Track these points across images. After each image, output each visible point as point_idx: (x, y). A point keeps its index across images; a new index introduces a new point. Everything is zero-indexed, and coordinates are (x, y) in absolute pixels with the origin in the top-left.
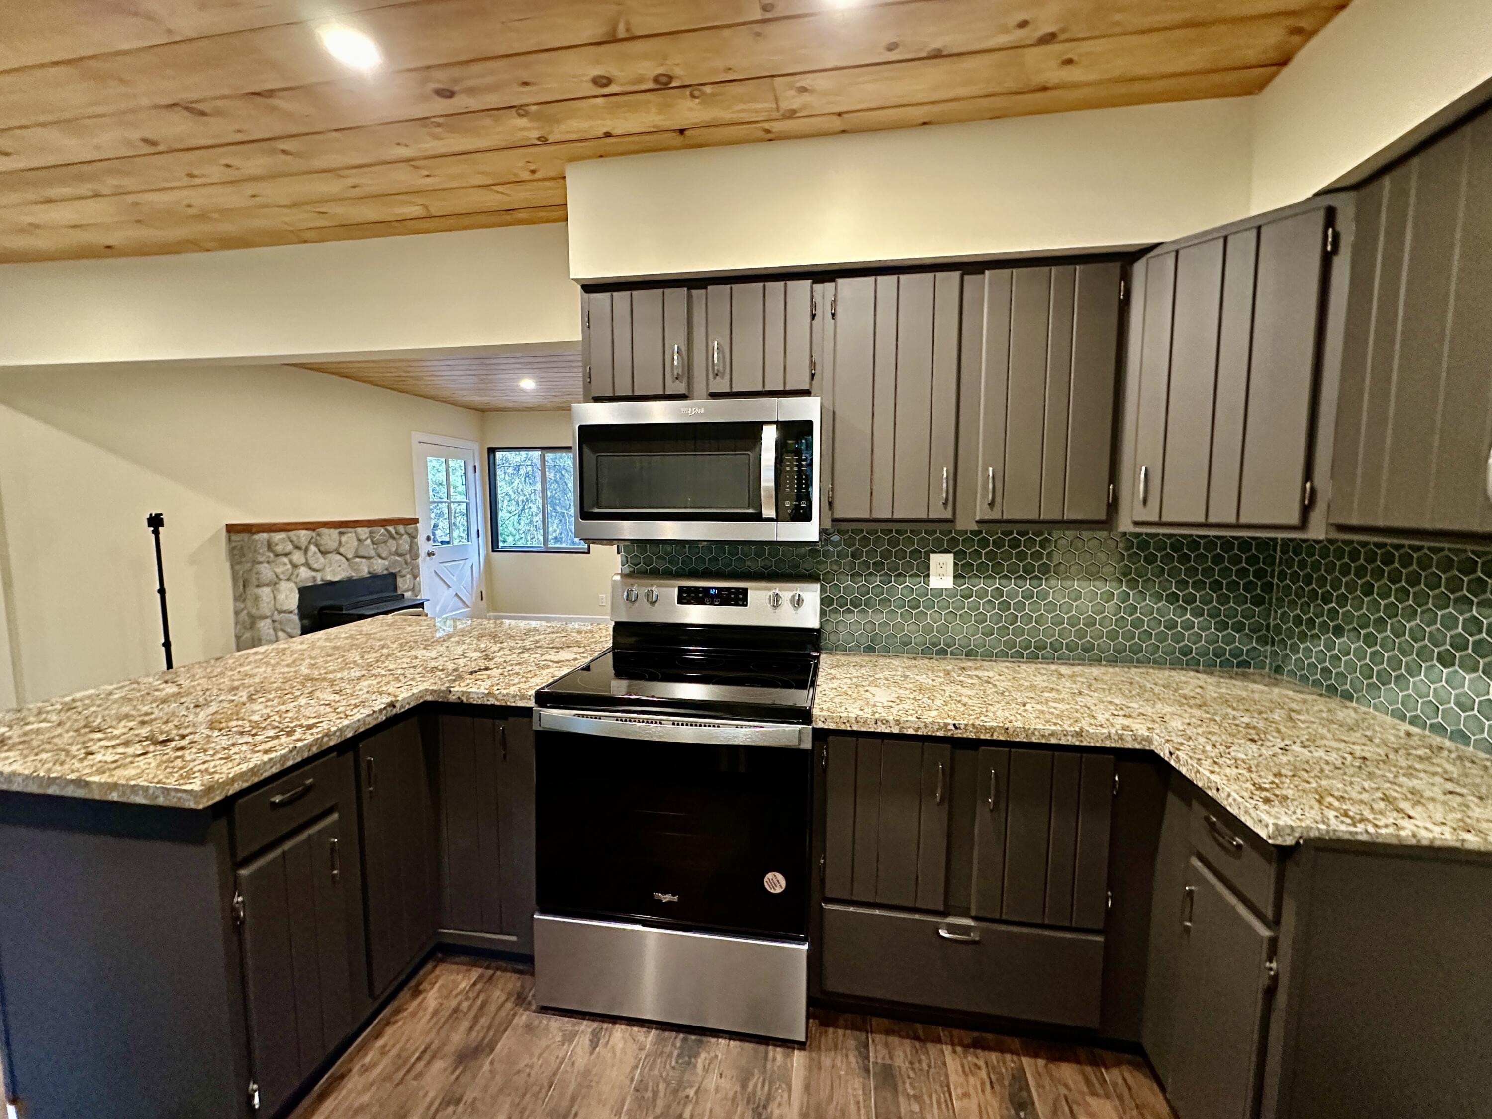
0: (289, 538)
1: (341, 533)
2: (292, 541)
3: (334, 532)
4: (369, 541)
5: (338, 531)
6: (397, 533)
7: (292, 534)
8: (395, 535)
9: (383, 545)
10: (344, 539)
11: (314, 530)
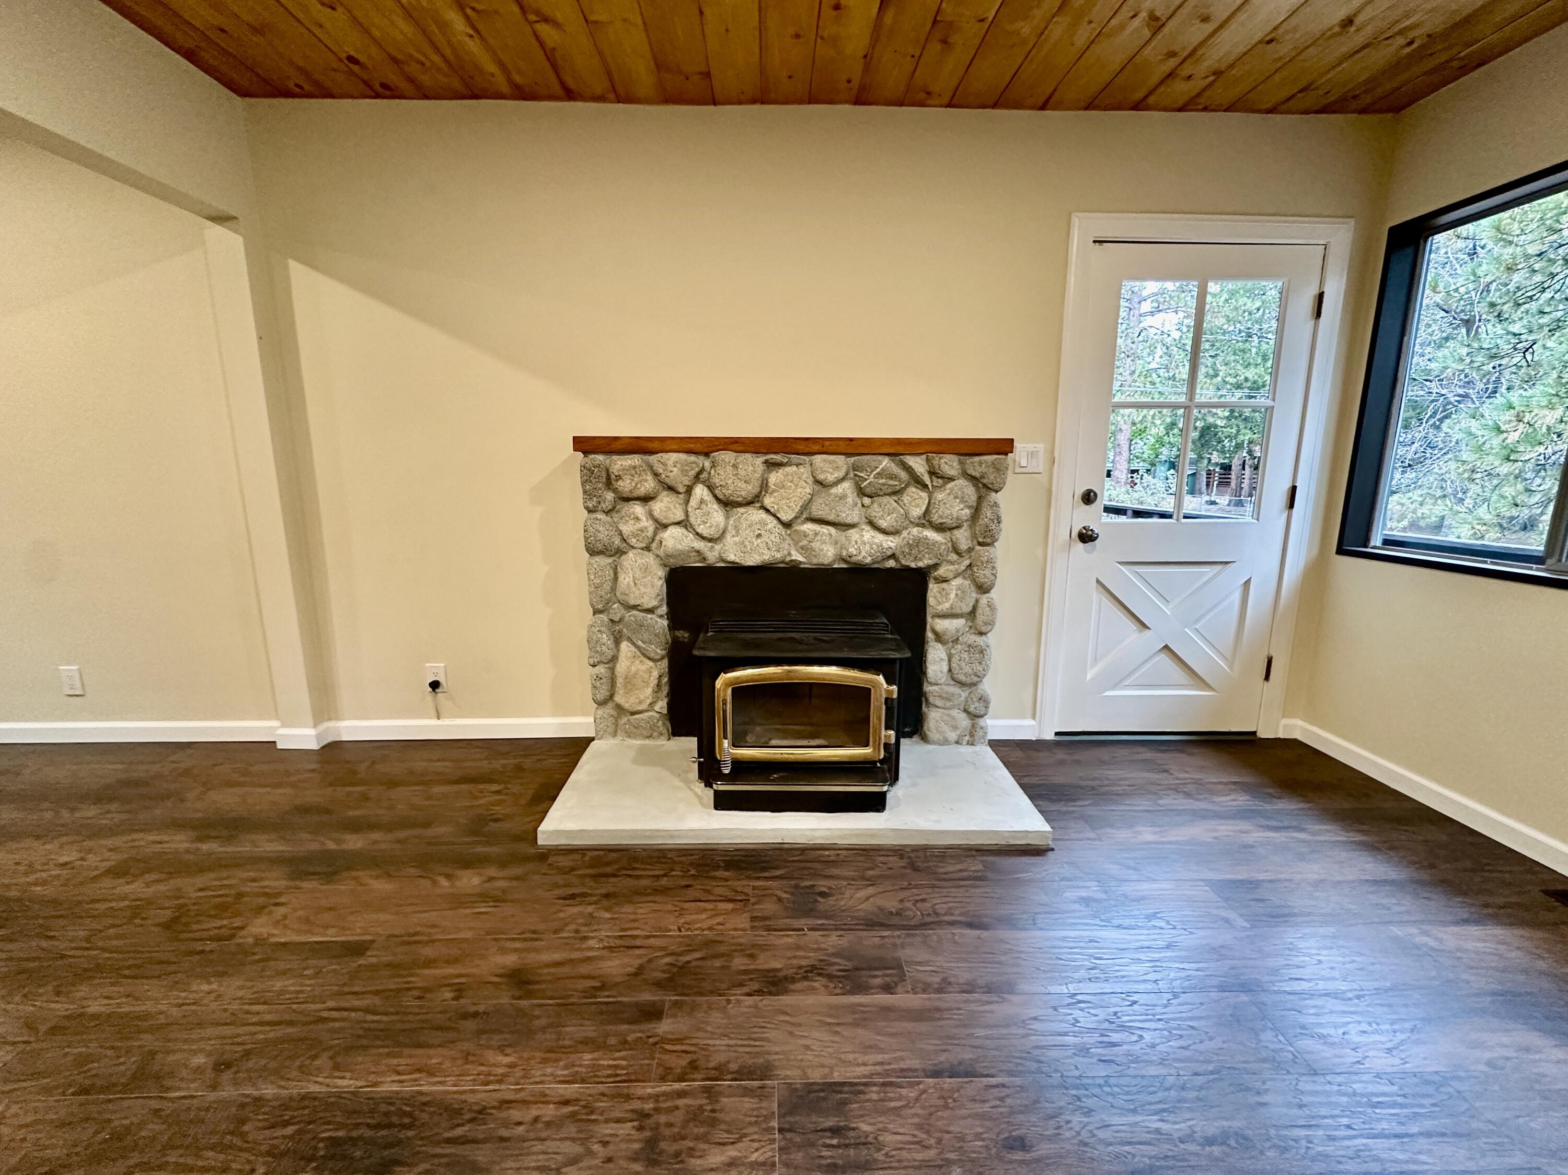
0: (651, 467)
1: (772, 466)
2: (656, 475)
3: (753, 464)
4: (846, 487)
5: (763, 458)
6: (932, 473)
7: (653, 459)
8: (926, 479)
9: (890, 501)
10: (774, 477)
11: (707, 455)
